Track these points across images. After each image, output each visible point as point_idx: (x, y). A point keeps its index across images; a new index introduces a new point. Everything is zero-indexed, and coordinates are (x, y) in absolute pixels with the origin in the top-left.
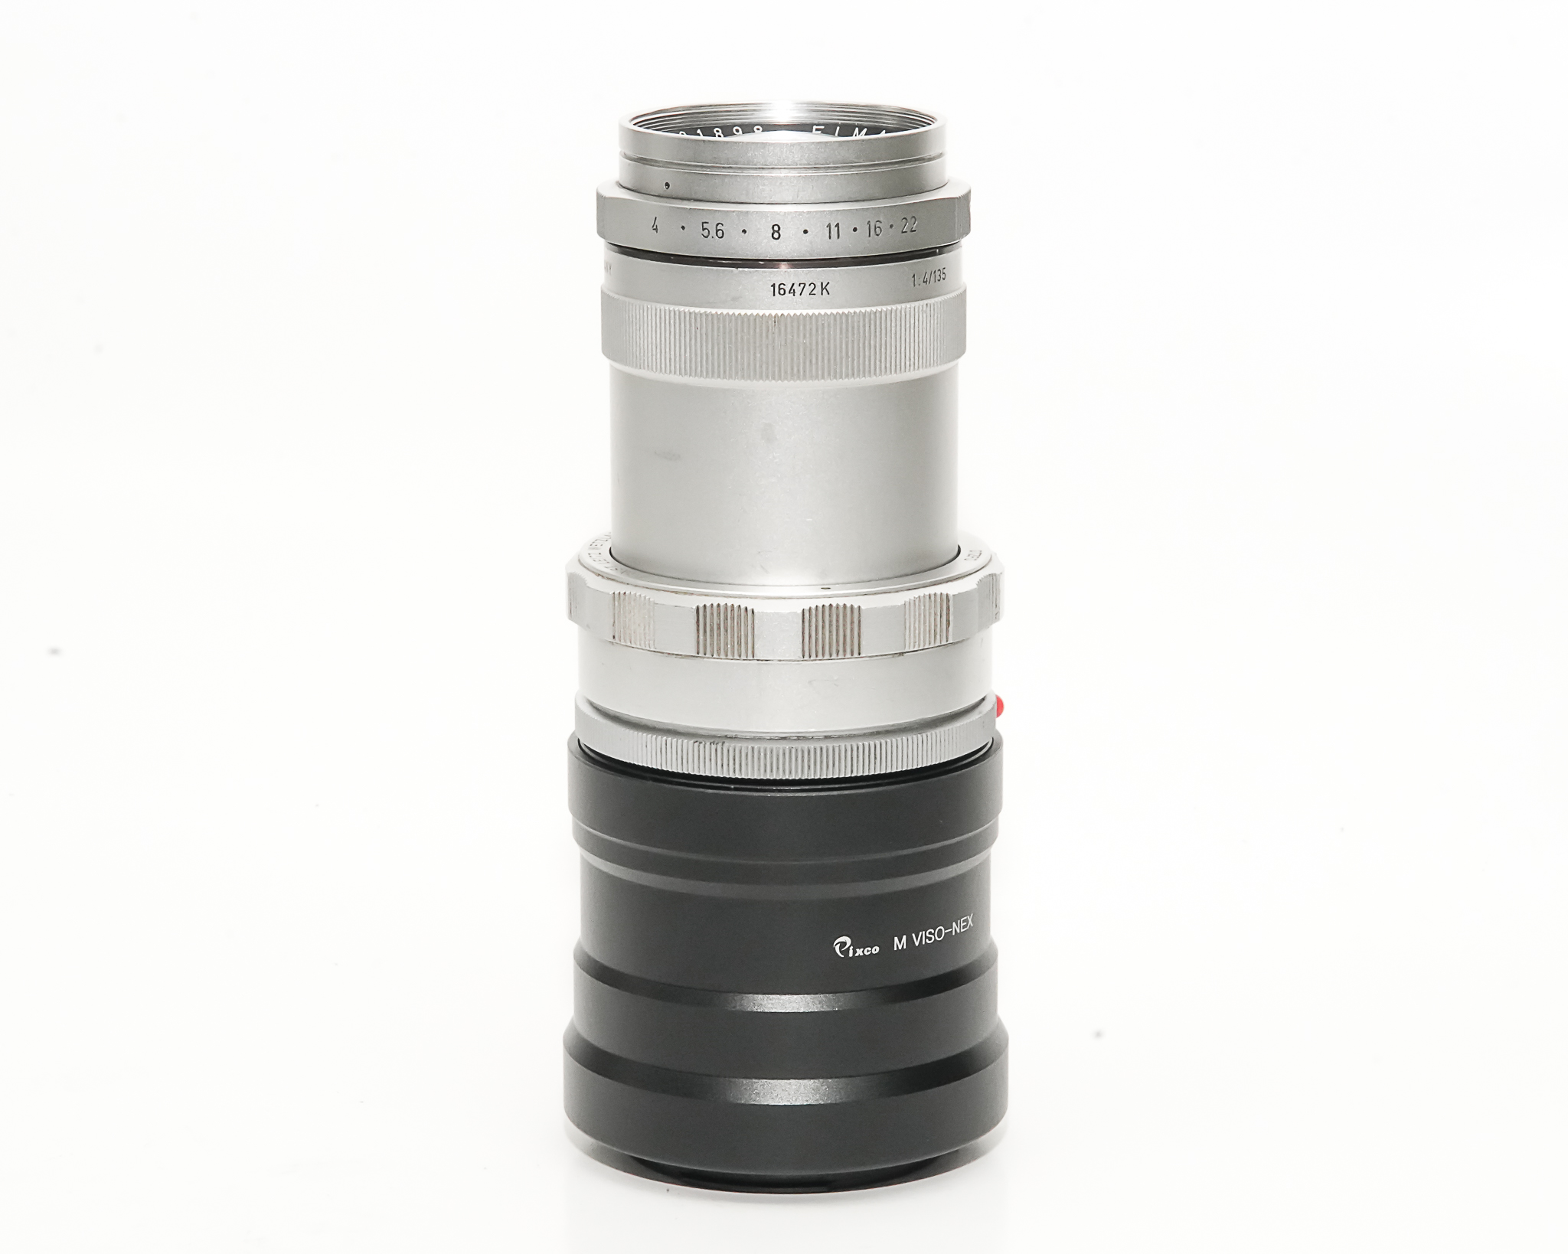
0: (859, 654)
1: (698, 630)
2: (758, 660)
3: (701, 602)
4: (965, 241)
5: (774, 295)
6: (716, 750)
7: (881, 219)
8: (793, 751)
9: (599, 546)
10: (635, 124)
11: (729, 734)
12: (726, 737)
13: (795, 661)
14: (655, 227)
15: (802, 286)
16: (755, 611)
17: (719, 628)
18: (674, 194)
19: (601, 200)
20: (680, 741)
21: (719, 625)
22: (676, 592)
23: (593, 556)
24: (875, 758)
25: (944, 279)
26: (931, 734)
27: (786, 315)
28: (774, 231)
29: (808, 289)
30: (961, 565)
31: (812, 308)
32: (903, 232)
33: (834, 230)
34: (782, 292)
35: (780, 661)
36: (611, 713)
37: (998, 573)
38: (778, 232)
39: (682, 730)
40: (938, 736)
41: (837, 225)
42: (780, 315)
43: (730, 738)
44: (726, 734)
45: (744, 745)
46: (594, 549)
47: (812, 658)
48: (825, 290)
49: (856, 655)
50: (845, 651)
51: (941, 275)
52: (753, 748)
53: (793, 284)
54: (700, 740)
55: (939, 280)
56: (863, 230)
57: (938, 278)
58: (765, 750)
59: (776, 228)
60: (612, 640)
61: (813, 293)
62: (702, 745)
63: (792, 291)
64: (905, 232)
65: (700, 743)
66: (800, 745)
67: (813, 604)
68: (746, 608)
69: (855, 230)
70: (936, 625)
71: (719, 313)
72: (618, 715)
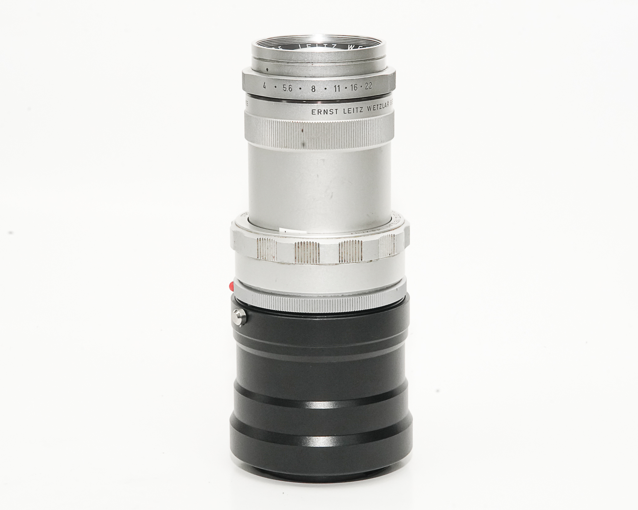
4: (393, 92)
14: (264, 87)
19: (244, 75)
32: (366, 89)
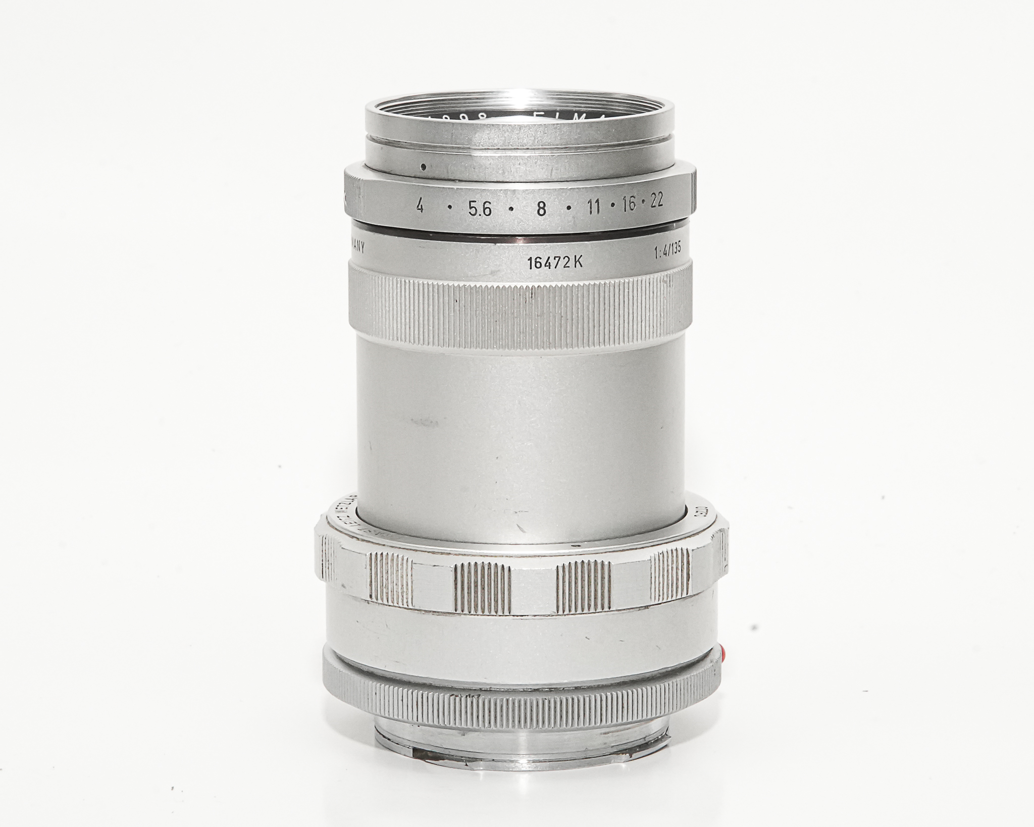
0: (610, 608)
1: (456, 588)
2: (513, 616)
3: (459, 561)
5: (531, 268)
6: (472, 702)
7: (635, 195)
8: (546, 702)
9: (344, 509)
10: (381, 109)
11: (484, 687)
12: (481, 689)
13: (549, 615)
15: (557, 259)
16: (512, 569)
17: (476, 586)
18: (430, 175)
20: (436, 695)
21: (476, 583)
22: (433, 553)
23: (343, 519)
24: (623, 707)
25: (679, 251)
26: (673, 683)
27: (542, 286)
28: (540, 208)
29: (562, 262)
30: (690, 523)
31: (566, 280)
33: (595, 205)
34: (538, 265)
35: (535, 616)
36: (365, 669)
37: (726, 528)
38: (543, 208)
39: (437, 684)
40: (679, 685)
41: (597, 201)
42: (536, 287)
43: (485, 690)
44: (481, 687)
45: (499, 697)
46: (339, 512)
47: (565, 613)
48: (578, 262)
49: (606, 609)
50: (596, 605)
51: (677, 247)
52: (507, 700)
53: (549, 258)
54: (455, 693)
55: (676, 253)
56: (620, 204)
57: (675, 250)
58: (520, 701)
59: (542, 205)
60: (369, 599)
61: (566, 266)
62: (458, 699)
63: (548, 264)
64: (654, 206)
65: (457, 696)
66: (552, 697)
67: (566, 561)
68: (503, 566)
69: (613, 205)
70: (677, 579)
71: (478, 286)
72: (372, 670)
